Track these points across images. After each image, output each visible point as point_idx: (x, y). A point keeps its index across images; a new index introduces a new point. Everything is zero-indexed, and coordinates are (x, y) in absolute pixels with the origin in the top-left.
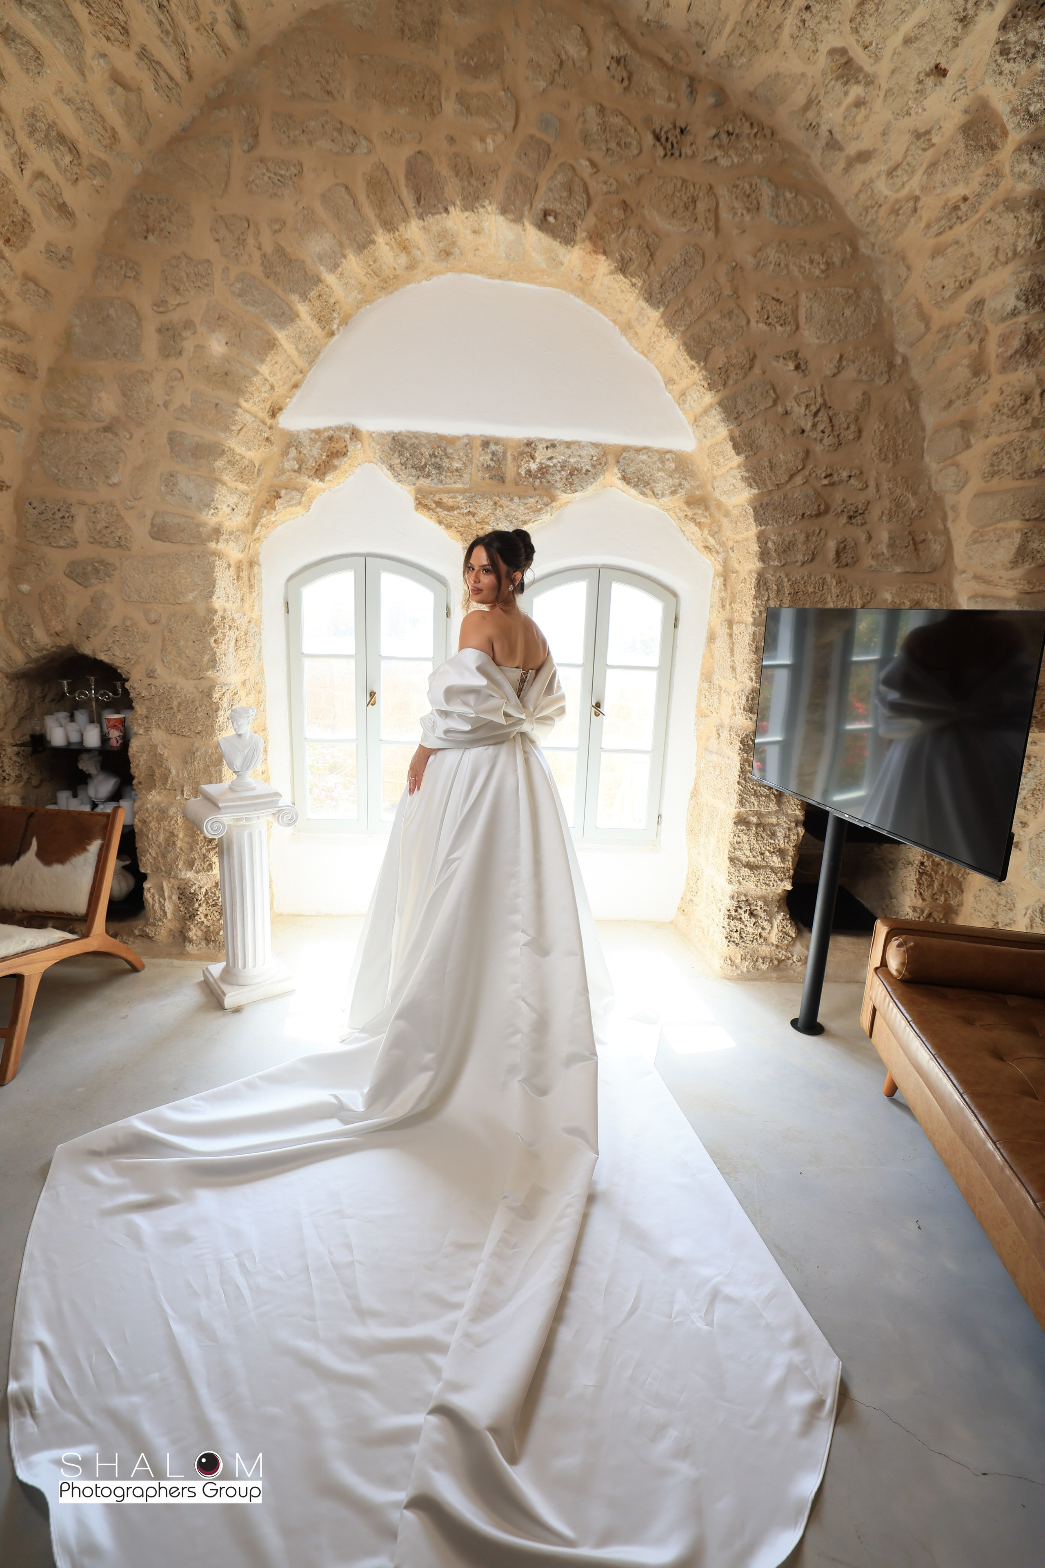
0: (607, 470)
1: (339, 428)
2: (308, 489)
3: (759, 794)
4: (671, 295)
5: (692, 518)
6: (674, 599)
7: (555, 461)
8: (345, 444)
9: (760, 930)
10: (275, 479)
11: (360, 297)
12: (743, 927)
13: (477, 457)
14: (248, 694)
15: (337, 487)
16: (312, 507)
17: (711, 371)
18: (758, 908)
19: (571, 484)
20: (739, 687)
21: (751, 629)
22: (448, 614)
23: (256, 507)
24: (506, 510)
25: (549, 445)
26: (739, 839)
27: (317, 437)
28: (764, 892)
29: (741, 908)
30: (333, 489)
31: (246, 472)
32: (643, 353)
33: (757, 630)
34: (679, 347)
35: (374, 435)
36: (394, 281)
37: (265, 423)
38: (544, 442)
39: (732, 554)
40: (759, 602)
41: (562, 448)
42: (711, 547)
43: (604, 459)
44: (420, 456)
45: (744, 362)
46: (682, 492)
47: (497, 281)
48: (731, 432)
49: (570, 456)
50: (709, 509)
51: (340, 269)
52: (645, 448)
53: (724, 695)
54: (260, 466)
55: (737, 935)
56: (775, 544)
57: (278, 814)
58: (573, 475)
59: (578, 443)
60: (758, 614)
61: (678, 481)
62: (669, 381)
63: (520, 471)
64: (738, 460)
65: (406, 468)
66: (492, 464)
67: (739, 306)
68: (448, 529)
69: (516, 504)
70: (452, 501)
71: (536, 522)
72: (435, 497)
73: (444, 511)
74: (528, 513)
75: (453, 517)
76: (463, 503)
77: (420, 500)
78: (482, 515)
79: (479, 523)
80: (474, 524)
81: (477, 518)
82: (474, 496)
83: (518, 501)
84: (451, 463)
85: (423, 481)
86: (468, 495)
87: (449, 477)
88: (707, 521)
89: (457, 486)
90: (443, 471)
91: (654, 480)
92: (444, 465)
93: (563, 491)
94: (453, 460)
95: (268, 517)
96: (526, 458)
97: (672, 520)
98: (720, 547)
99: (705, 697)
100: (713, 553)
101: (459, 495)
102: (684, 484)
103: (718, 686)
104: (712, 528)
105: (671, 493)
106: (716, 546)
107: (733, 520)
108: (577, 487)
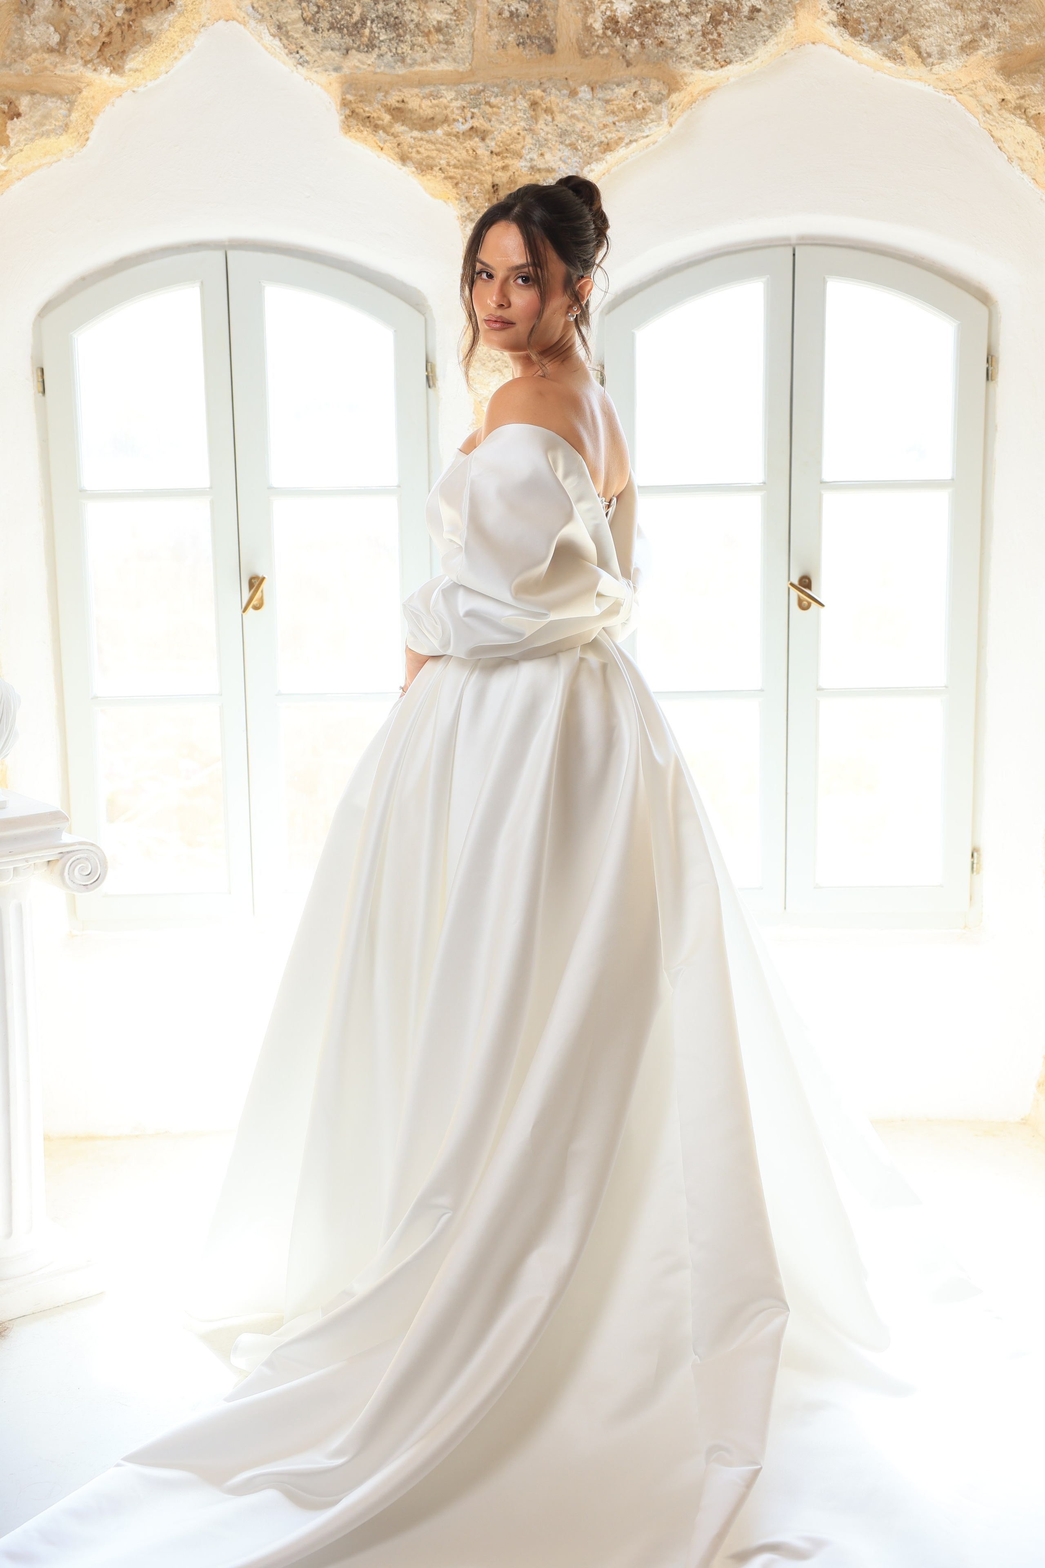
0: (802, 5)
2: (84, 93)
5: (1018, 107)
6: (984, 309)
10: (4, 71)
15: (149, 84)
16: (93, 134)
19: (716, 45)
22: (430, 380)
24: (561, 119)
30: (141, 89)
46: (989, 45)
58: (720, 22)
61: (979, 18)
63: (590, 20)
65: (315, 30)
66: (523, 8)
68: (424, 173)
69: (585, 103)
70: (430, 104)
71: (634, 144)
72: (388, 96)
73: (411, 130)
74: (614, 124)
75: (433, 143)
76: (458, 108)
77: (354, 106)
78: (503, 134)
79: (497, 154)
80: (486, 159)
81: (493, 144)
82: (483, 91)
83: (589, 96)
84: (424, 13)
85: (359, 61)
86: (468, 88)
87: (421, 46)
89: (440, 69)
90: (405, 32)
91: (919, 21)
92: (407, 17)
93: (696, 63)
94: (429, 4)
97: (967, 114)
101: (446, 90)
102: (995, 24)
105: (962, 48)
108: (731, 51)
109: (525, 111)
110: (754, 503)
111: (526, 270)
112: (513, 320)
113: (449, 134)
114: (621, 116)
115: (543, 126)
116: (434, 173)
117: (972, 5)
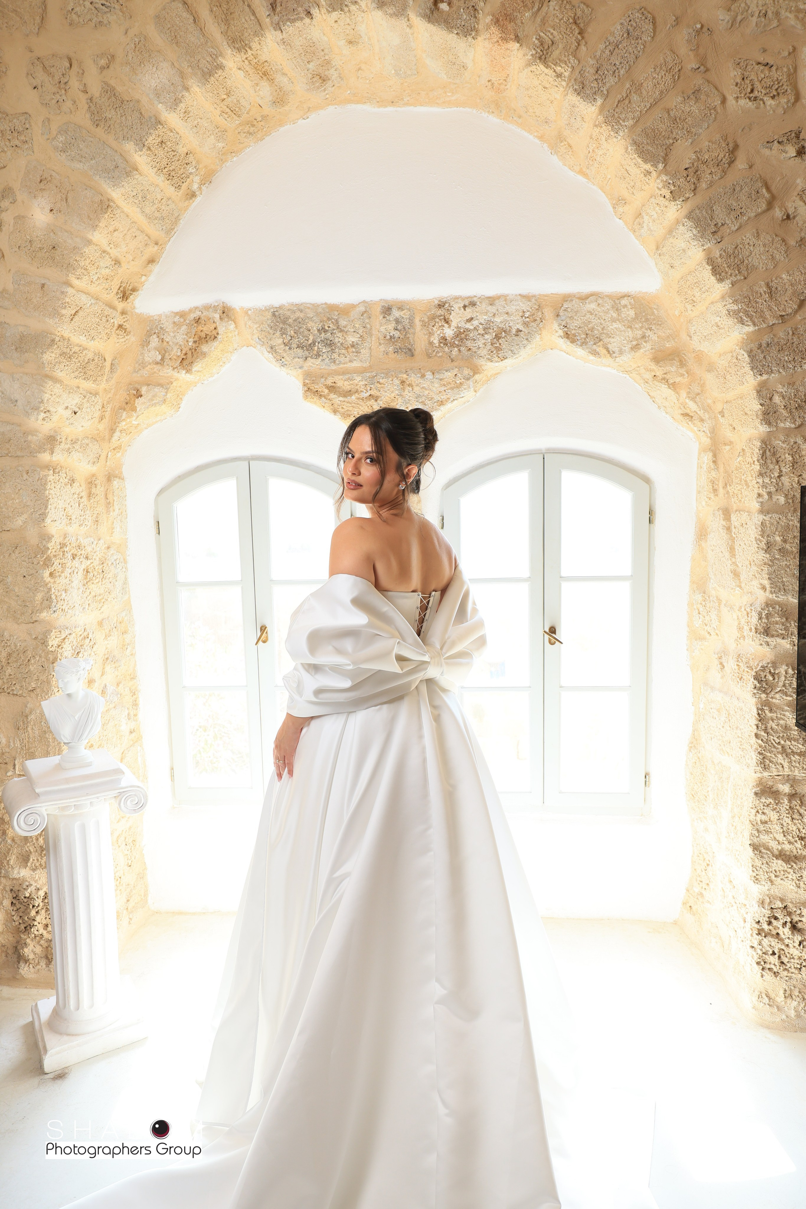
0: (543, 327)
1: (207, 308)
2: (174, 384)
3: (790, 751)
4: (611, 81)
5: (664, 379)
6: (647, 486)
7: (475, 323)
8: (214, 325)
10: (134, 375)
11: (220, 145)
12: (783, 947)
13: (377, 327)
14: (107, 636)
15: (210, 380)
16: (182, 405)
17: (674, 175)
19: (498, 349)
20: (746, 599)
21: (758, 518)
23: (110, 409)
24: (416, 389)
25: (467, 304)
26: (764, 818)
27: (182, 320)
29: (776, 918)
30: (206, 382)
31: (92, 366)
32: (581, 172)
33: (767, 519)
34: (627, 148)
35: (250, 312)
36: (262, 123)
37: (114, 308)
38: (460, 301)
39: (722, 420)
40: (767, 480)
41: (483, 306)
42: (692, 414)
43: (540, 313)
44: (306, 333)
45: (721, 155)
46: (647, 347)
47: (390, 109)
48: (708, 252)
49: (494, 315)
50: (685, 365)
51: (182, 105)
52: (592, 295)
53: (724, 610)
54: (112, 360)
55: (773, 960)
56: (783, 398)
57: (120, 797)
58: (500, 338)
59: (505, 297)
60: (765, 496)
61: (640, 332)
62: (619, 202)
63: (432, 339)
64: (721, 288)
65: (290, 348)
66: (397, 334)
67: (708, 82)
69: (430, 381)
70: (349, 384)
71: (454, 401)
72: (327, 380)
73: (339, 397)
74: (445, 391)
75: (350, 403)
76: (363, 385)
77: (309, 386)
78: (387, 398)
82: (376, 376)
83: (431, 377)
84: (345, 338)
85: (312, 363)
86: (368, 375)
87: (344, 354)
88: (685, 380)
89: (353, 366)
90: (335, 348)
91: (608, 335)
92: (337, 340)
93: (488, 359)
94: (348, 333)
95: (128, 420)
96: (438, 323)
97: (636, 384)
98: (704, 413)
99: (699, 613)
100: (695, 422)
101: (357, 376)
102: (649, 336)
103: (716, 598)
104: (692, 388)
105: (631, 348)
106: (699, 412)
107: (720, 374)
108: (506, 352)
109: (398, 386)
110: (525, 587)
111: (371, 455)
112: (362, 484)
113: (358, 398)
114: (449, 387)
115: (407, 393)
117: (637, 326)
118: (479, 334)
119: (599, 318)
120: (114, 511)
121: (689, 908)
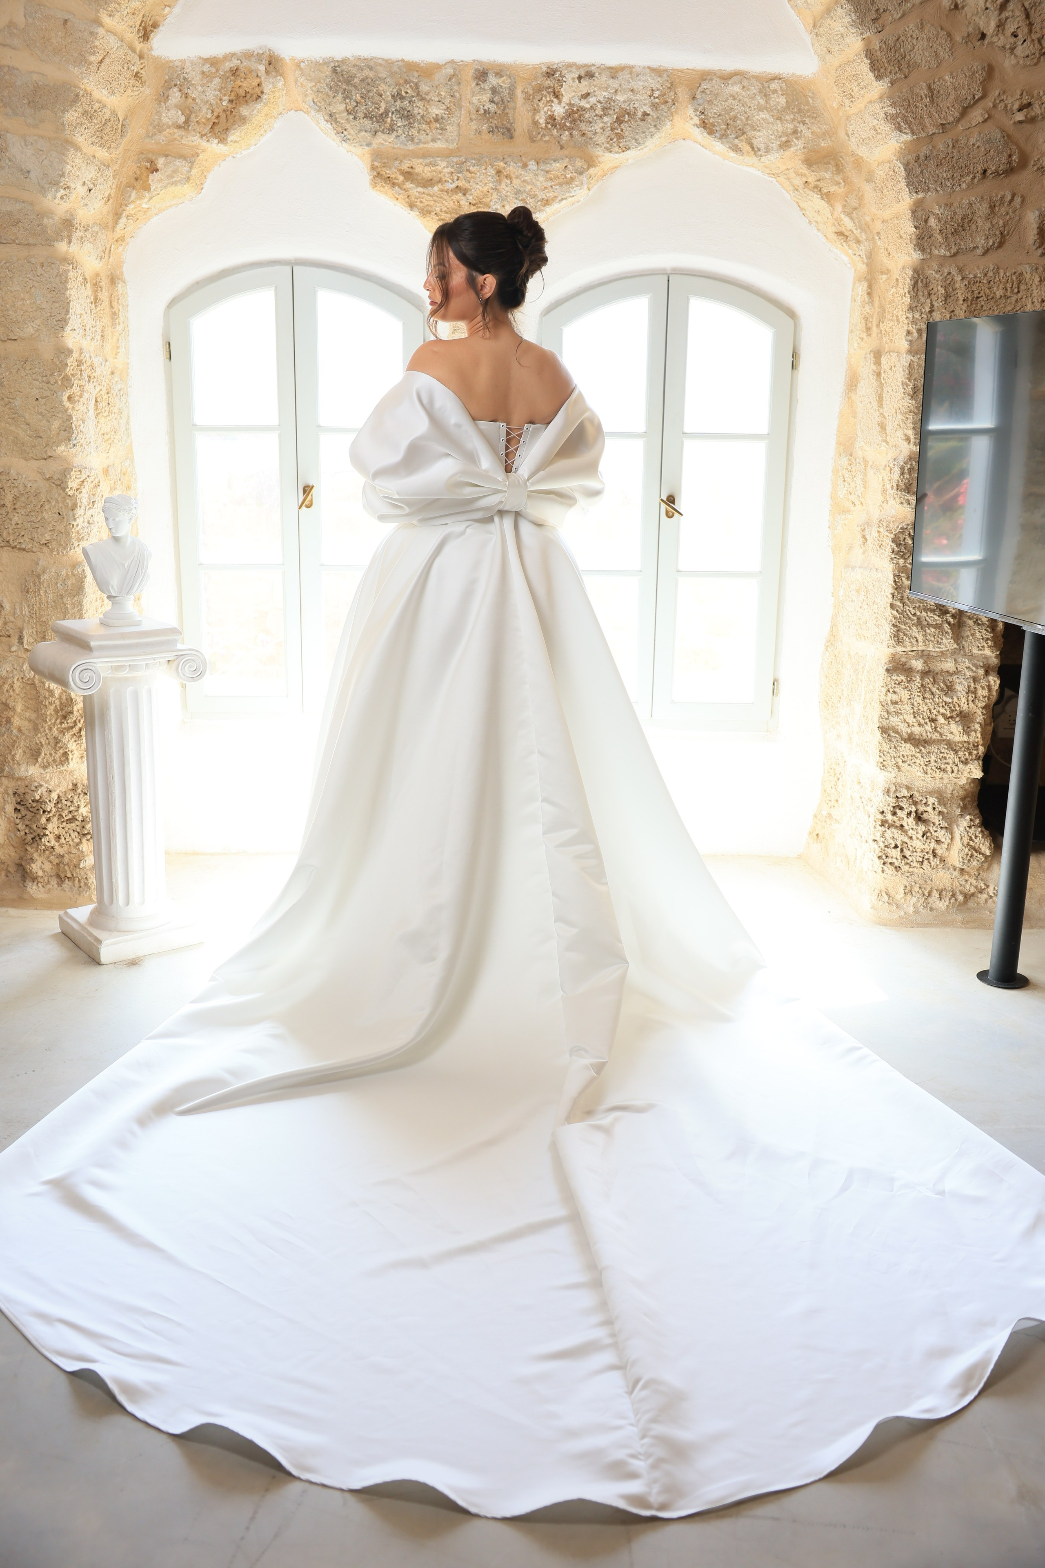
0: (676, 112)
1: (248, 55)
2: (201, 157)
3: (926, 623)
5: (816, 187)
6: (790, 322)
7: (593, 100)
8: (258, 81)
9: (933, 845)
10: (147, 140)
12: (906, 839)
13: (469, 97)
15: (244, 153)
16: (206, 186)
18: (929, 809)
19: (620, 136)
20: (891, 455)
21: (906, 359)
23: (118, 187)
24: (516, 182)
25: (583, 74)
26: (895, 697)
27: (213, 70)
28: (938, 784)
29: (901, 808)
30: (238, 156)
31: (108, 129)
33: (915, 359)
35: (302, 65)
37: (134, 50)
38: (574, 69)
39: (878, 243)
40: (917, 315)
41: (603, 79)
42: (846, 233)
43: (672, 93)
44: (377, 98)
46: (798, 145)
48: (867, 43)
49: (616, 91)
50: (842, 171)
52: (736, 74)
53: (871, 472)
54: (124, 120)
55: (896, 853)
56: (939, 221)
57: (177, 661)
58: (622, 122)
59: (629, 69)
60: (915, 334)
61: (791, 126)
63: (537, 118)
64: (879, 87)
65: (355, 118)
66: (493, 108)
68: (425, 216)
69: (533, 173)
70: (430, 170)
71: (565, 200)
72: (402, 164)
73: (417, 187)
74: (552, 187)
75: (432, 196)
76: (448, 173)
77: (379, 169)
78: (478, 191)
79: (473, 205)
80: (466, 208)
81: (471, 198)
82: (465, 162)
83: (535, 168)
84: (427, 109)
85: (383, 139)
86: (455, 160)
87: (425, 131)
88: (840, 190)
89: (437, 146)
90: (414, 122)
91: (753, 126)
92: (416, 111)
93: (607, 149)
94: (431, 102)
95: (138, 202)
96: (546, 96)
97: (783, 191)
98: (861, 232)
99: (844, 481)
100: (850, 243)
101: (441, 161)
102: (802, 131)
103: (862, 460)
104: (848, 201)
105: (780, 146)
106: (855, 232)
107: (878, 187)
108: (629, 141)
109: (493, 176)
110: (639, 445)
113: (442, 191)
114: (556, 182)
115: (504, 187)
116: (432, 216)
117: (788, 118)
118: (596, 115)
119: (743, 105)
120: (119, 324)
121: (816, 837)
